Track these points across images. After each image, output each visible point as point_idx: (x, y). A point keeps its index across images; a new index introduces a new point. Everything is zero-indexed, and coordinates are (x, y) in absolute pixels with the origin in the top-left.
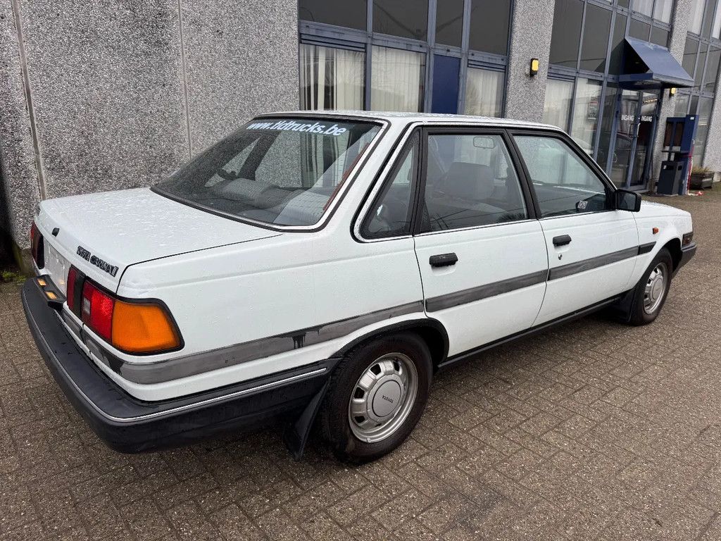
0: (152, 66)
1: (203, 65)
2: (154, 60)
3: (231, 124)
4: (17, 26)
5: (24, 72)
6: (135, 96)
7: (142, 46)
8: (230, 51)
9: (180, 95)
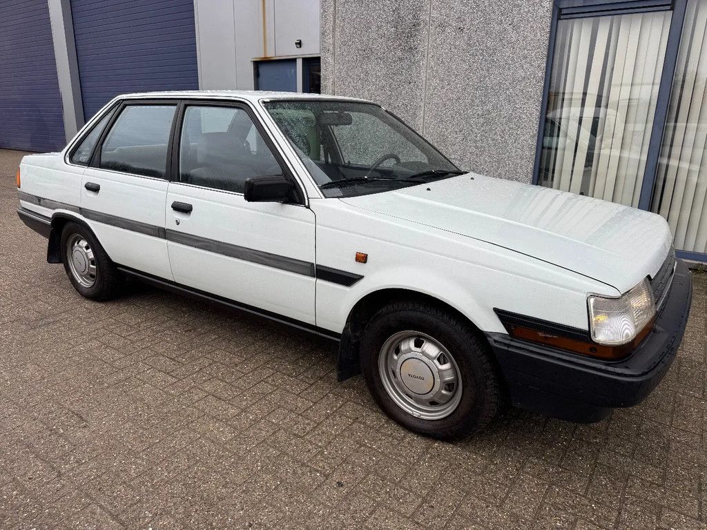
0: (404, 69)
1: (442, 62)
2: (405, 64)
3: (460, 114)
4: (334, 54)
5: (334, 83)
6: (389, 93)
7: (399, 53)
8: (469, 45)
9: (421, 89)
